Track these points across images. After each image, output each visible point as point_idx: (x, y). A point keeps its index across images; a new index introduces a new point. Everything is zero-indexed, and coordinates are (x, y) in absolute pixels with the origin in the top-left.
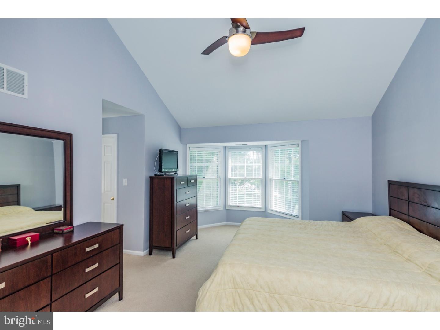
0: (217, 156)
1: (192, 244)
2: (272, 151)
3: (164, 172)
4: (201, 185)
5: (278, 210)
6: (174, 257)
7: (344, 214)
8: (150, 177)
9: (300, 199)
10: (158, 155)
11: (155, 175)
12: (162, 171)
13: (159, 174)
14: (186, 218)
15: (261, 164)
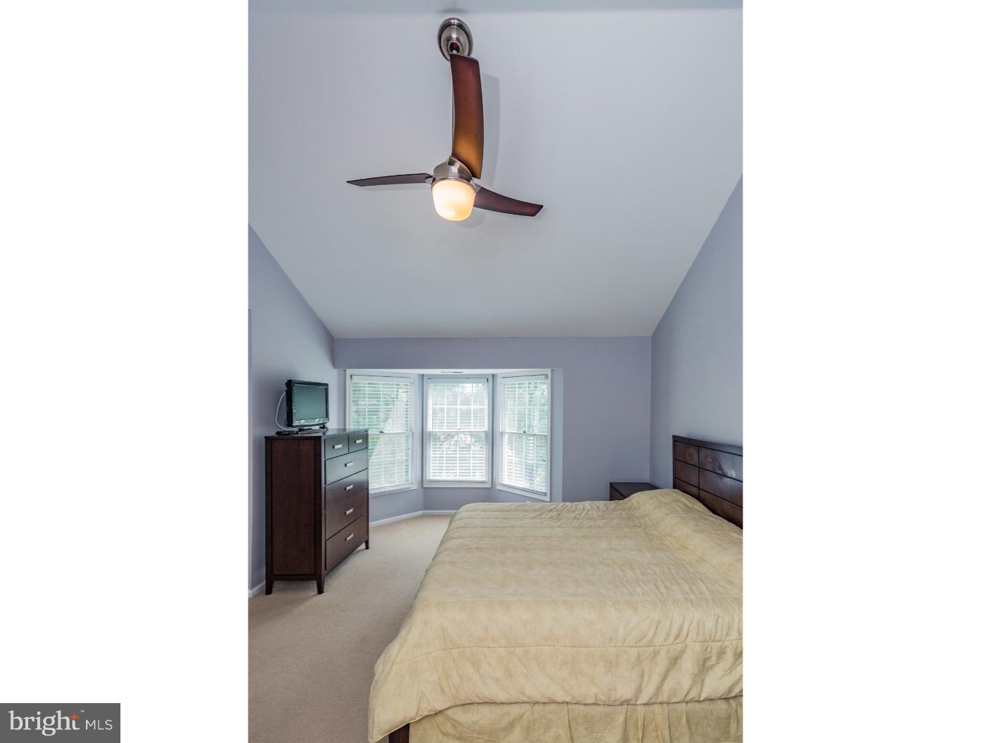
0: (407, 392)
1: (359, 562)
2: (505, 385)
3: (297, 426)
4: (375, 445)
5: (513, 483)
6: (320, 591)
7: (613, 486)
8: (267, 438)
9: (549, 465)
10: (285, 393)
11: (278, 433)
12: (294, 424)
13: (285, 431)
14: (345, 513)
15: (486, 407)
